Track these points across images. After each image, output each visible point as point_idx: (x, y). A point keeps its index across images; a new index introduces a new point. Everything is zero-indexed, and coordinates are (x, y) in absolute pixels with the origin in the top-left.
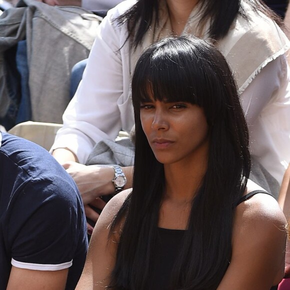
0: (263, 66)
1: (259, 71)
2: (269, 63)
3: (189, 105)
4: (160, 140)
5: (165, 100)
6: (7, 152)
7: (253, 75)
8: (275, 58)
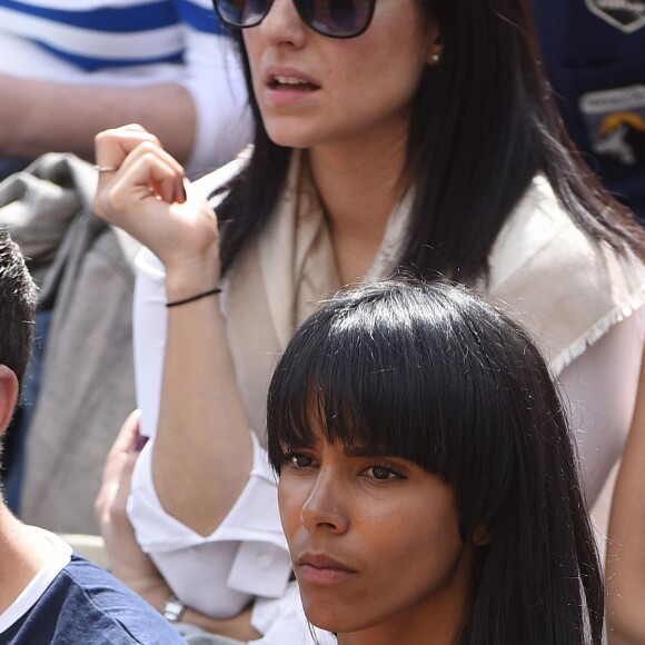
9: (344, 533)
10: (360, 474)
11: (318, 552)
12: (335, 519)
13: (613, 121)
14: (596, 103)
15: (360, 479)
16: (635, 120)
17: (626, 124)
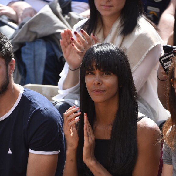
0: (150, 50)
1: (148, 52)
2: (153, 48)
3: (112, 74)
4: (98, 90)
5: (101, 69)
6: (26, 95)
7: (145, 55)
8: (156, 45)
9: (101, 85)
10: (103, 75)
11: (98, 89)
12: (100, 83)
13: (151, 12)
14: (150, 8)
15: (103, 76)
16: (155, 14)
17: (153, 14)
